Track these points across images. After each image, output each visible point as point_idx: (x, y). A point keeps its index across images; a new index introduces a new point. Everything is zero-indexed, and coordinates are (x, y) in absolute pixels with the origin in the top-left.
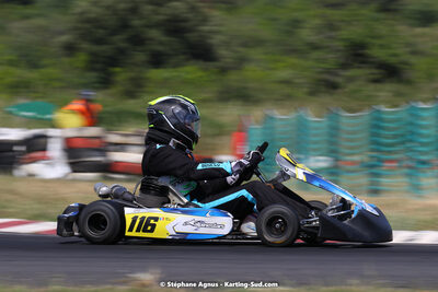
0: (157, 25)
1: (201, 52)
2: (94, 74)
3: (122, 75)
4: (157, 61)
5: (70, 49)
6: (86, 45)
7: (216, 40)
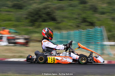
0: (44, 14)
1: (53, 19)
2: (31, 23)
3: (37, 24)
4: (44, 21)
5: (26, 18)
6: (30, 18)
7: (57, 17)
